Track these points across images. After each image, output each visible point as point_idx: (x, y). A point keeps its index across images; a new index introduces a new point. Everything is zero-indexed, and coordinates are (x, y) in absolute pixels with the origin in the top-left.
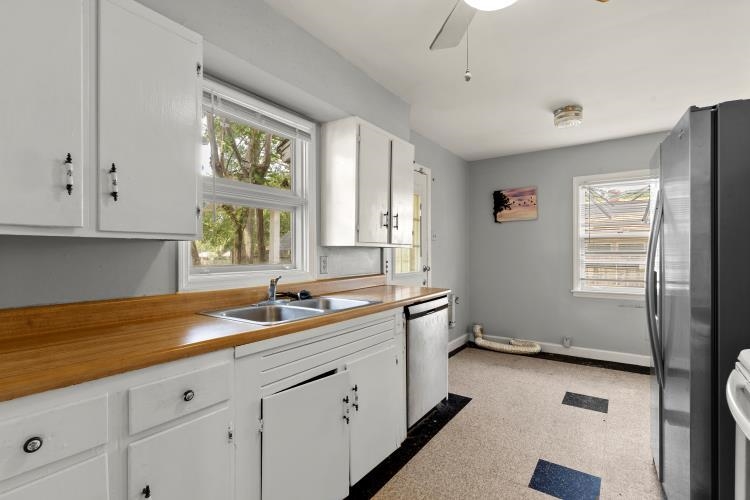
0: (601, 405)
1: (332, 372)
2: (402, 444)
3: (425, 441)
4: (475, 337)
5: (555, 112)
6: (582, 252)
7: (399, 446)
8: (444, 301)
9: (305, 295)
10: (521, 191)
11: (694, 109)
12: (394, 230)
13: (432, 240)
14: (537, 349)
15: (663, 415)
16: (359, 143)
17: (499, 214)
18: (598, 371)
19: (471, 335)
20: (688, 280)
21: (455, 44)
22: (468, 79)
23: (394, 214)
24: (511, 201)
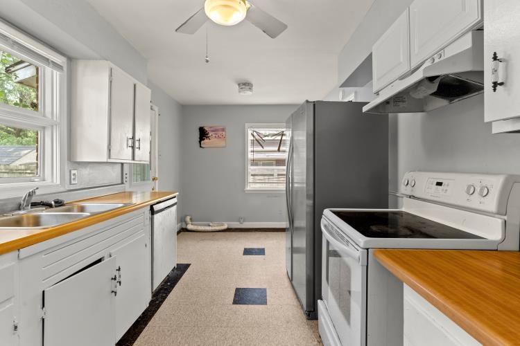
0: (261, 252)
1: (99, 261)
2: (150, 304)
3: (164, 298)
4: (187, 224)
5: (239, 85)
6: (249, 165)
7: (148, 305)
8: (175, 200)
9: (59, 203)
10: (217, 128)
11: (307, 101)
12: (137, 150)
13: (159, 158)
14: (225, 227)
15: (293, 250)
16: (111, 82)
17: (202, 142)
18: (258, 234)
19: (184, 223)
20: (305, 181)
21: (192, 33)
22: (207, 61)
23: (137, 138)
24: (210, 134)
